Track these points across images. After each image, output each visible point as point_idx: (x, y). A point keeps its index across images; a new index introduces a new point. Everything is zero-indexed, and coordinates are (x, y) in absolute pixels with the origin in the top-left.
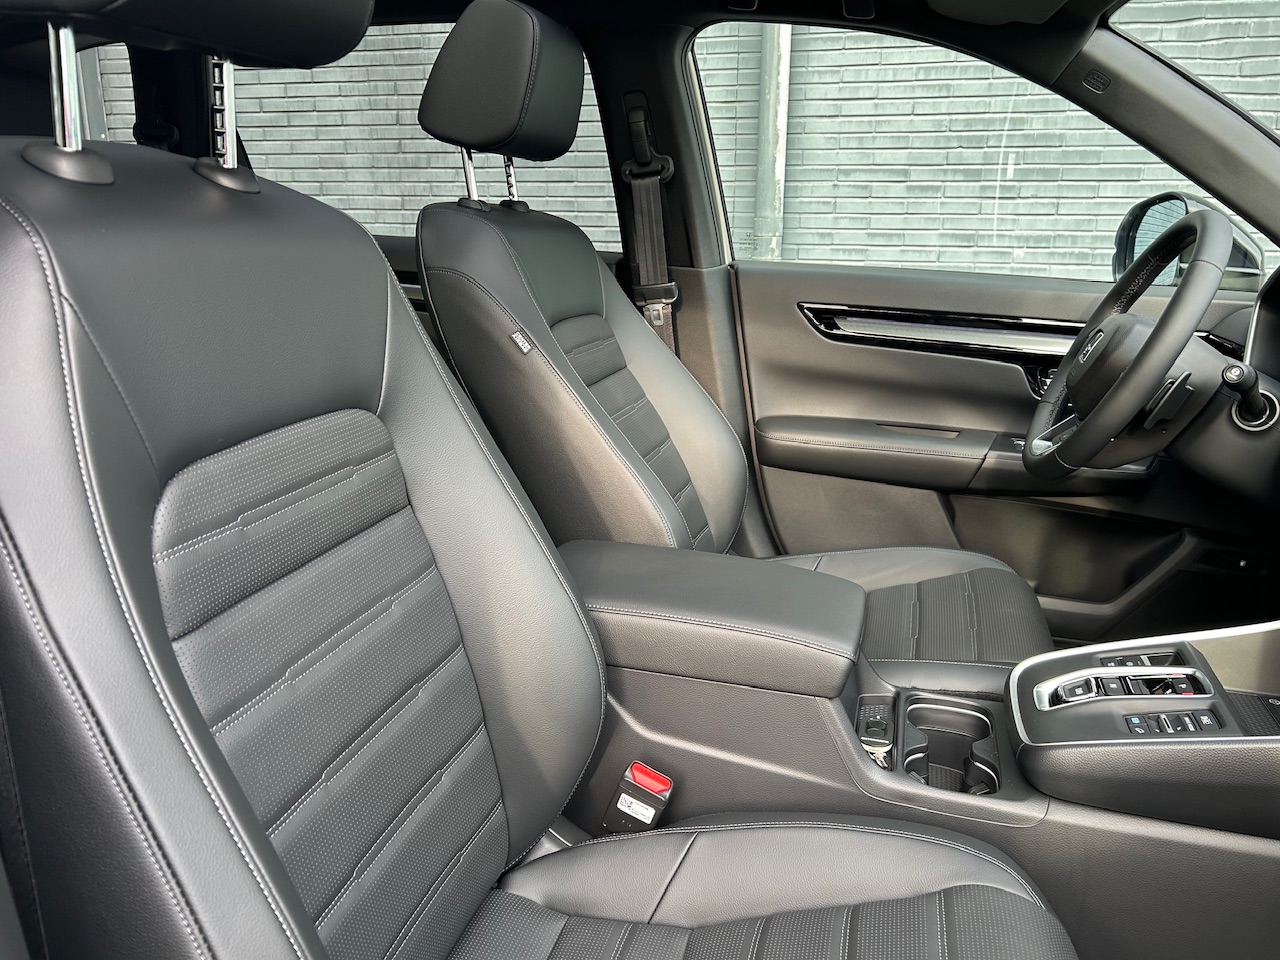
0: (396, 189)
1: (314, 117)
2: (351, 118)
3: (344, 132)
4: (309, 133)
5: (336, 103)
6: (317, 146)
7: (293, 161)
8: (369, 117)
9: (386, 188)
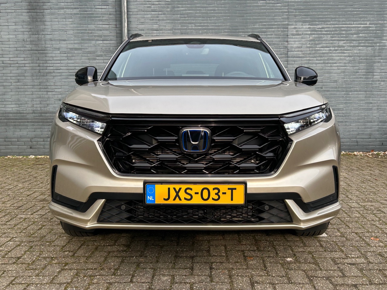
0: (38, 81)
1: (17, 65)
2: (27, 65)
3: (25, 68)
4: (16, 68)
5: (23, 62)
6: (17, 71)
7: (11, 75)
8: (31, 65)
9: (36, 81)
